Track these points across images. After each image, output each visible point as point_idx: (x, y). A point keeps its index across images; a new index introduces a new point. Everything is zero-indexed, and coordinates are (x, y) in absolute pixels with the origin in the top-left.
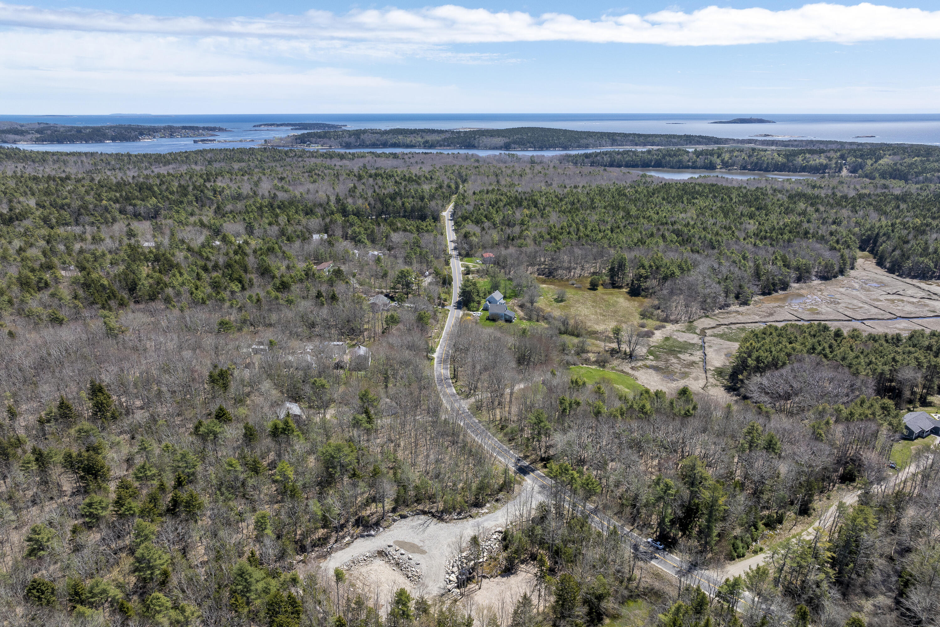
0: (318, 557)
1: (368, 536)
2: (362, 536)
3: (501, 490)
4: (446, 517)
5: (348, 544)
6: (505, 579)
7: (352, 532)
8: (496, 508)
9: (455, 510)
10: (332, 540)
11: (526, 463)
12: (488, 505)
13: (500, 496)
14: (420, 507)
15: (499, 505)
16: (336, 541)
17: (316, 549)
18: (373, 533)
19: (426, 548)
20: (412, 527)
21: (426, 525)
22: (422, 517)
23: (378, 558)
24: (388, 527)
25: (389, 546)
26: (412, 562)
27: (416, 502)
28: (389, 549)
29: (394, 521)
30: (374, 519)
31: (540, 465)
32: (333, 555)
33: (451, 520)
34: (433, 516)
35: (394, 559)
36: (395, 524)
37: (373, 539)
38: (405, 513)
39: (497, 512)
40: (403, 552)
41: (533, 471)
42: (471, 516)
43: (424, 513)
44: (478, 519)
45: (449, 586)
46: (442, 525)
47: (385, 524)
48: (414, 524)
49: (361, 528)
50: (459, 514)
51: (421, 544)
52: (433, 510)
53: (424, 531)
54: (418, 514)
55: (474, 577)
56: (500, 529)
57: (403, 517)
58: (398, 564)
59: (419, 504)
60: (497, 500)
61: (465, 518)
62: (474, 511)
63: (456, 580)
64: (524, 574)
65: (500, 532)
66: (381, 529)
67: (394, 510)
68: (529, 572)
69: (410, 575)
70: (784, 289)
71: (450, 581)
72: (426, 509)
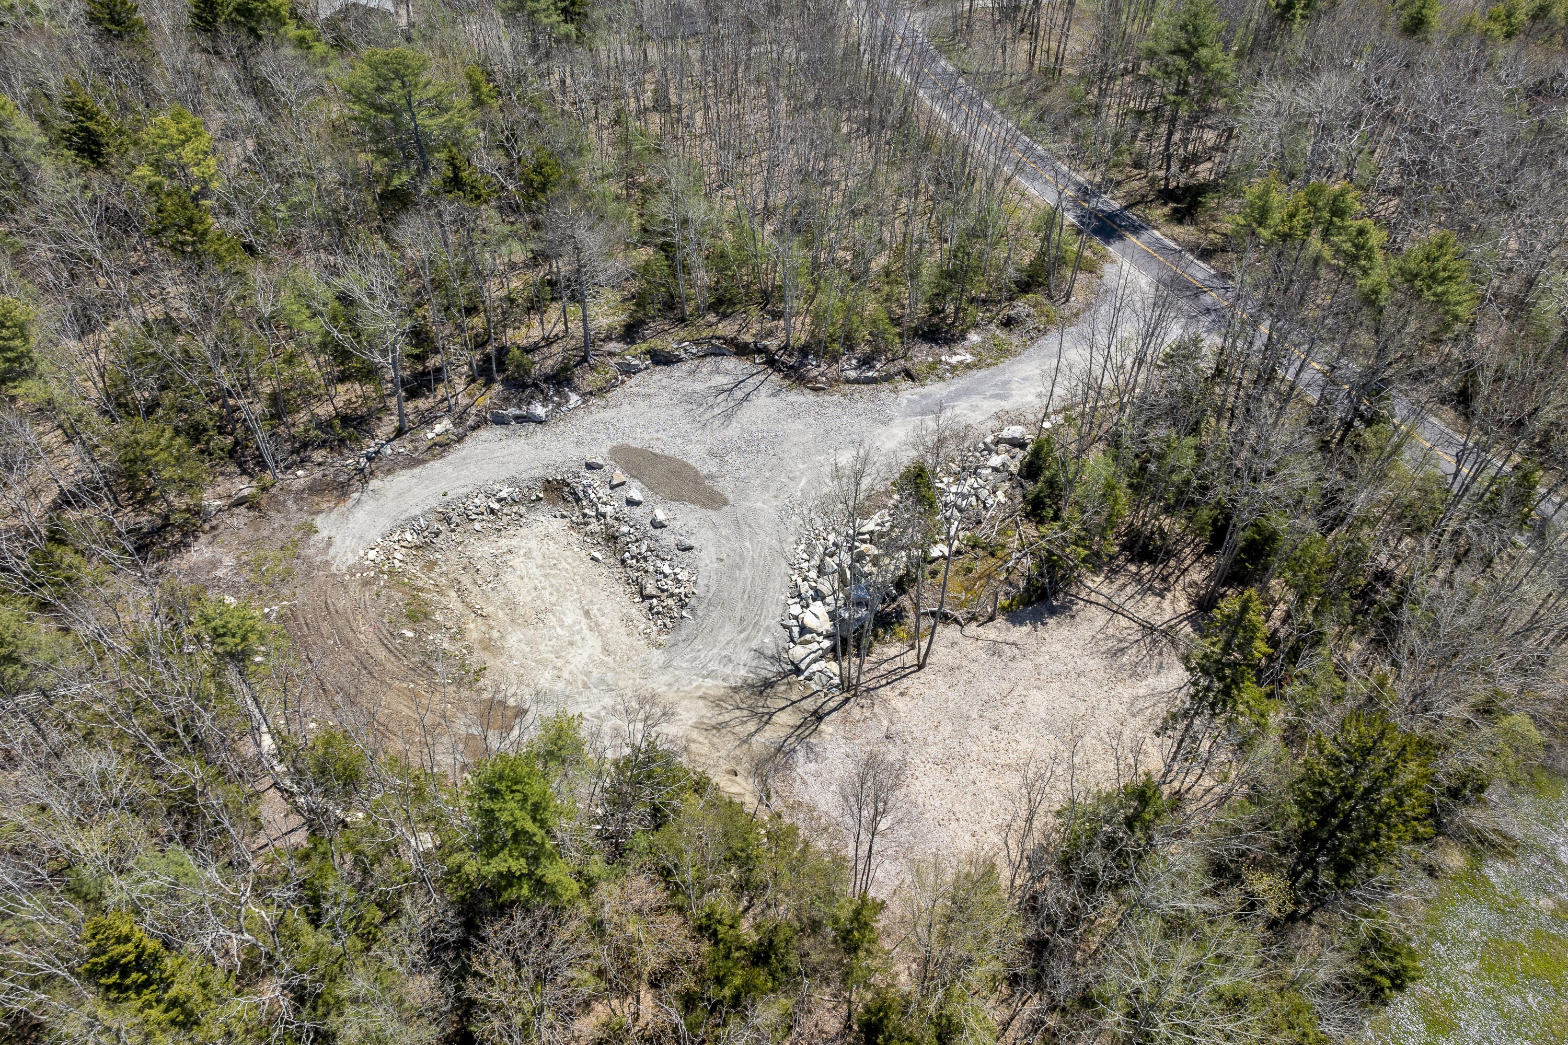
0: (317, 489)
1: (520, 419)
2: (501, 421)
3: (1025, 286)
4: (815, 369)
5: (442, 447)
6: (1020, 633)
7: (463, 401)
8: (1003, 352)
9: (851, 348)
10: (388, 425)
11: (1112, 203)
12: (974, 337)
13: (1021, 307)
14: (727, 329)
15: (1014, 339)
16: (400, 432)
17: (318, 456)
18: (539, 410)
19: (725, 486)
20: (689, 398)
21: (739, 394)
22: (731, 364)
23: (545, 507)
24: (601, 392)
25: (590, 467)
26: (667, 539)
27: (711, 307)
28: (588, 477)
29: (628, 371)
30: (549, 361)
31: (1159, 212)
32: (374, 484)
33: (834, 382)
34: (771, 362)
35: (600, 516)
36: (632, 381)
37: (539, 434)
38: (668, 344)
39: (1005, 364)
40: (636, 495)
41: (1136, 229)
42: (909, 375)
43: (742, 350)
44: (935, 389)
45: (798, 652)
46: (801, 398)
47: (588, 380)
48: (699, 387)
49: (497, 387)
50: (866, 362)
51: (710, 467)
52: (772, 344)
53: (728, 416)
54: (717, 353)
55: (900, 614)
56: (1015, 431)
57: (662, 359)
58: (612, 538)
59: (725, 316)
60: (1008, 323)
61: (888, 378)
62: (922, 354)
63: (826, 625)
64: (1101, 617)
65: (1020, 444)
66: (574, 398)
67: (630, 333)
68: (1118, 611)
69: (650, 589)
71: (804, 630)
72: (748, 338)
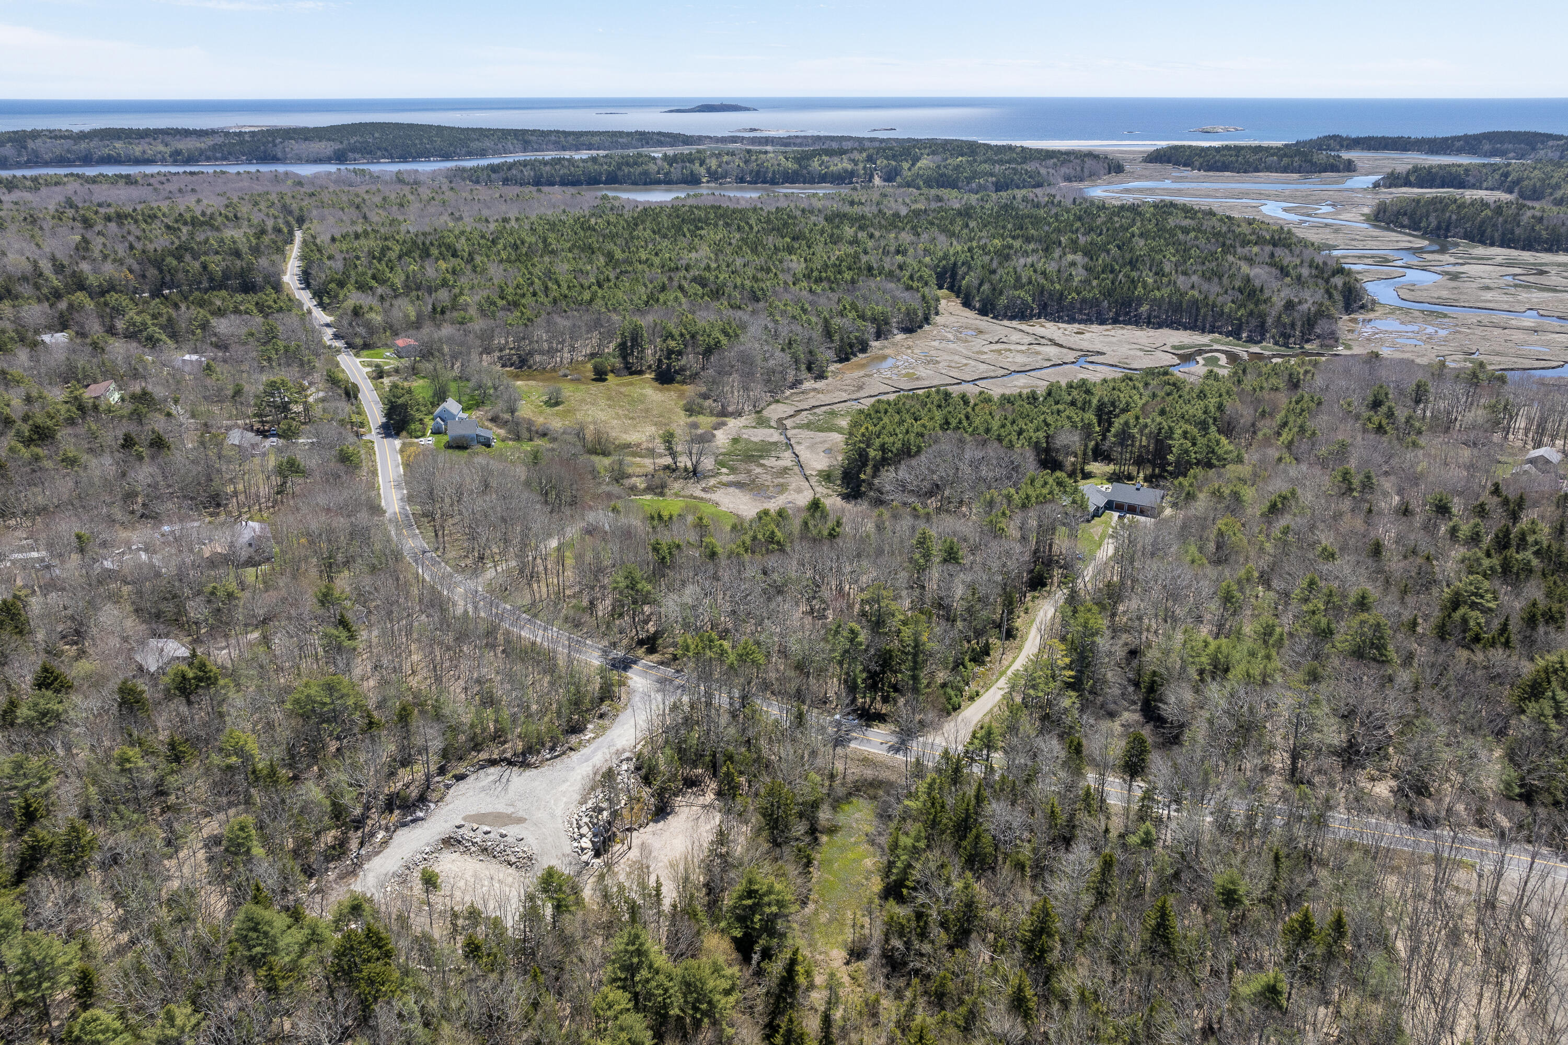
0: (341, 877)
1: (413, 821)
2: (404, 825)
3: (602, 700)
4: (532, 759)
5: (385, 843)
6: (661, 824)
7: (383, 822)
8: (604, 729)
9: (543, 745)
10: (354, 845)
11: (620, 653)
12: (590, 726)
13: (604, 708)
14: (484, 755)
15: (606, 722)
16: (362, 844)
17: (332, 865)
18: (420, 814)
19: (521, 814)
20: (483, 789)
21: (504, 780)
22: (492, 770)
23: (445, 851)
24: (441, 799)
25: (459, 827)
26: (509, 839)
27: (474, 749)
28: (461, 831)
29: (448, 787)
30: (414, 792)
31: (641, 652)
32: (366, 866)
33: (542, 762)
34: (510, 763)
35: (474, 844)
36: (451, 791)
37: (425, 824)
38: (461, 770)
39: (608, 733)
40: (487, 828)
41: (635, 662)
42: (571, 749)
43: (493, 763)
44: (584, 751)
45: (585, 858)
46: (530, 773)
47: (435, 796)
48: (484, 783)
49: (397, 812)
50: (552, 749)
51: (510, 810)
52: (508, 755)
53: (505, 789)
54: (482, 767)
55: (614, 834)
56: (627, 755)
57: (460, 778)
58: (484, 850)
59: (479, 751)
60: (601, 716)
61: (564, 753)
62: (574, 740)
63: (589, 845)
64: (687, 809)
65: (629, 759)
66: (432, 806)
67: (442, 771)
68: (692, 805)
69: (513, 859)
70: (864, 350)
71: (583, 849)
72: (495, 756)
